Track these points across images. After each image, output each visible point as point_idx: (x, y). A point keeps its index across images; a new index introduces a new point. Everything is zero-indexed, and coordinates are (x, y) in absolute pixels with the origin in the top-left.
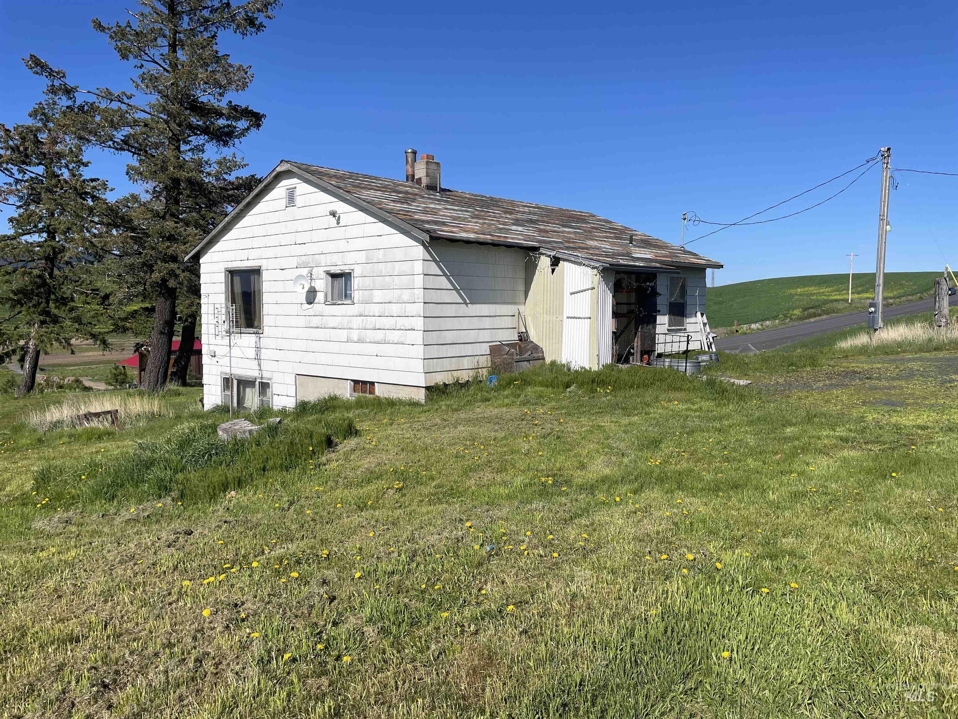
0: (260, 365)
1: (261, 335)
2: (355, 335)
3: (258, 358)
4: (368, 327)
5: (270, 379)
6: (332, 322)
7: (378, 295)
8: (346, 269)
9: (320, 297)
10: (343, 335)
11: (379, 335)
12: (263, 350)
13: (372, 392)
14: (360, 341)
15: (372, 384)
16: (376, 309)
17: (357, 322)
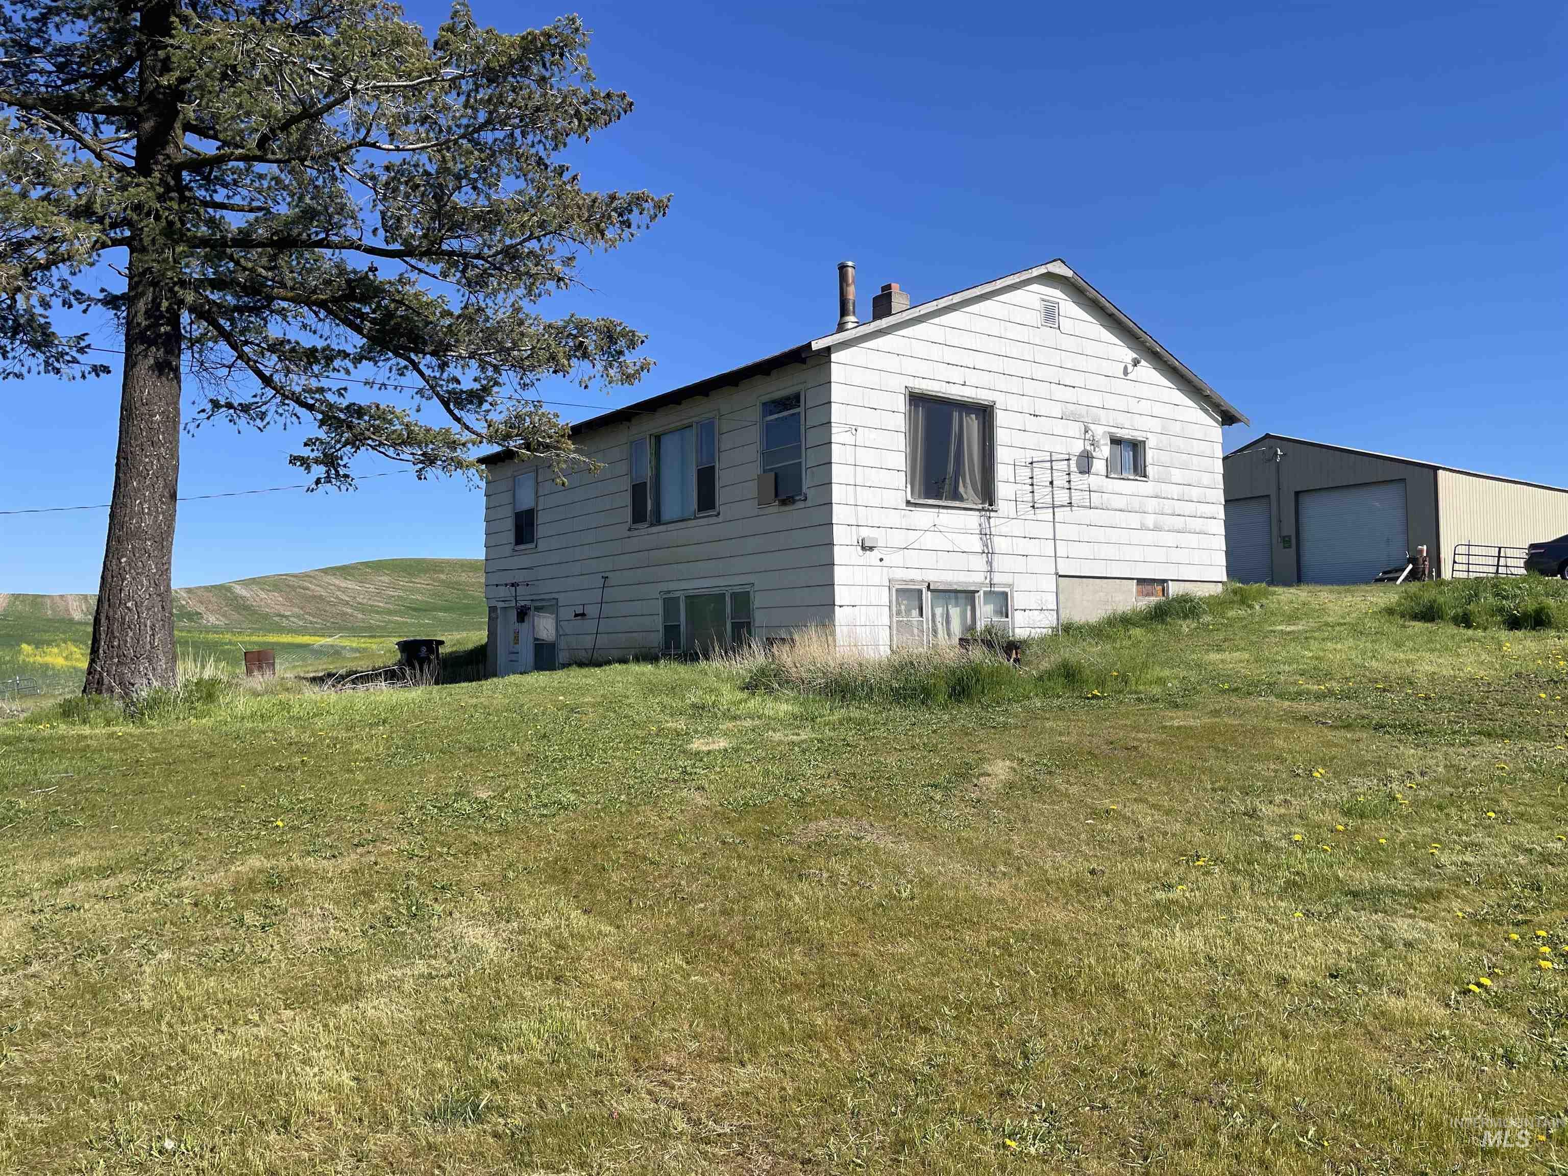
0: (990, 563)
1: (992, 514)
2: (1150, 520)
3: (988, 553)
4: (1166, 511)
5: (1010, 586)
6: (1119, 502)
7: (1177, 475)
8: (1139, 436)
9: (1099, 466)
10: (1134, 520)
11: (1178, 522)
12: (996, 539)
13: (1164, 591)
14: (1157, 528)
15: (1165, 581)
16: (1175, 491)
17: (1151, 505)
